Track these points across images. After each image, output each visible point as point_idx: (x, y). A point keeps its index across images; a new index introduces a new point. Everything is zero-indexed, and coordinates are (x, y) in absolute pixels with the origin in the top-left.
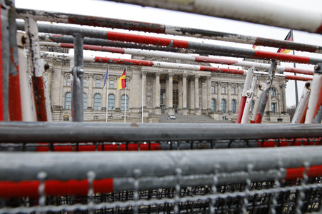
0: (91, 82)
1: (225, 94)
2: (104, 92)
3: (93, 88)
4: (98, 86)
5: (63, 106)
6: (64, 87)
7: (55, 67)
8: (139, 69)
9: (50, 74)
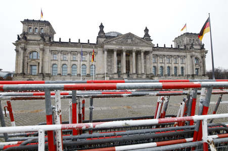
0: (69, 57)
1: (162, 63)
2: (79, 63)
3: (71, 61)
4: (74, 59)
5: (51, 73)
6: (51, 60)
7: (45, 47)
8: (102, 47)
9: (41, 52)
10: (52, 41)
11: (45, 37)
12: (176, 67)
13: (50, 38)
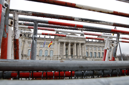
0: (39, 45)
1: (91, 50)
2: (44, 49)
3: (39, 48)
4: (41, 47)
5: (27, 55)
6: (28, 47)
7: (25, 40)
8: (57, 40)
9: (23, 42)
10: (30, 36)
11: (26, 35)
12: (99, 53)
13: (29, 35)
